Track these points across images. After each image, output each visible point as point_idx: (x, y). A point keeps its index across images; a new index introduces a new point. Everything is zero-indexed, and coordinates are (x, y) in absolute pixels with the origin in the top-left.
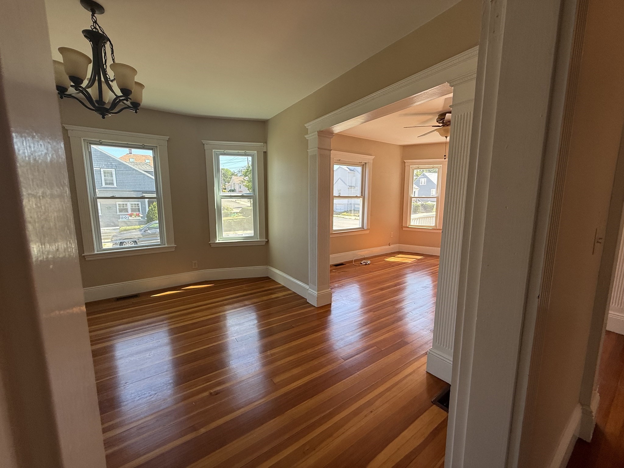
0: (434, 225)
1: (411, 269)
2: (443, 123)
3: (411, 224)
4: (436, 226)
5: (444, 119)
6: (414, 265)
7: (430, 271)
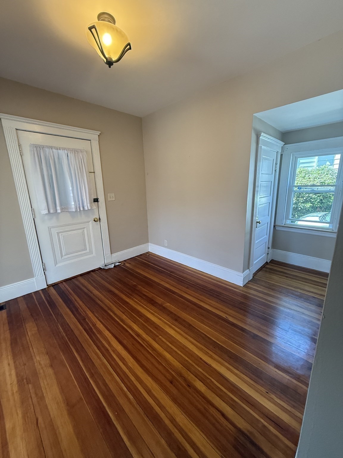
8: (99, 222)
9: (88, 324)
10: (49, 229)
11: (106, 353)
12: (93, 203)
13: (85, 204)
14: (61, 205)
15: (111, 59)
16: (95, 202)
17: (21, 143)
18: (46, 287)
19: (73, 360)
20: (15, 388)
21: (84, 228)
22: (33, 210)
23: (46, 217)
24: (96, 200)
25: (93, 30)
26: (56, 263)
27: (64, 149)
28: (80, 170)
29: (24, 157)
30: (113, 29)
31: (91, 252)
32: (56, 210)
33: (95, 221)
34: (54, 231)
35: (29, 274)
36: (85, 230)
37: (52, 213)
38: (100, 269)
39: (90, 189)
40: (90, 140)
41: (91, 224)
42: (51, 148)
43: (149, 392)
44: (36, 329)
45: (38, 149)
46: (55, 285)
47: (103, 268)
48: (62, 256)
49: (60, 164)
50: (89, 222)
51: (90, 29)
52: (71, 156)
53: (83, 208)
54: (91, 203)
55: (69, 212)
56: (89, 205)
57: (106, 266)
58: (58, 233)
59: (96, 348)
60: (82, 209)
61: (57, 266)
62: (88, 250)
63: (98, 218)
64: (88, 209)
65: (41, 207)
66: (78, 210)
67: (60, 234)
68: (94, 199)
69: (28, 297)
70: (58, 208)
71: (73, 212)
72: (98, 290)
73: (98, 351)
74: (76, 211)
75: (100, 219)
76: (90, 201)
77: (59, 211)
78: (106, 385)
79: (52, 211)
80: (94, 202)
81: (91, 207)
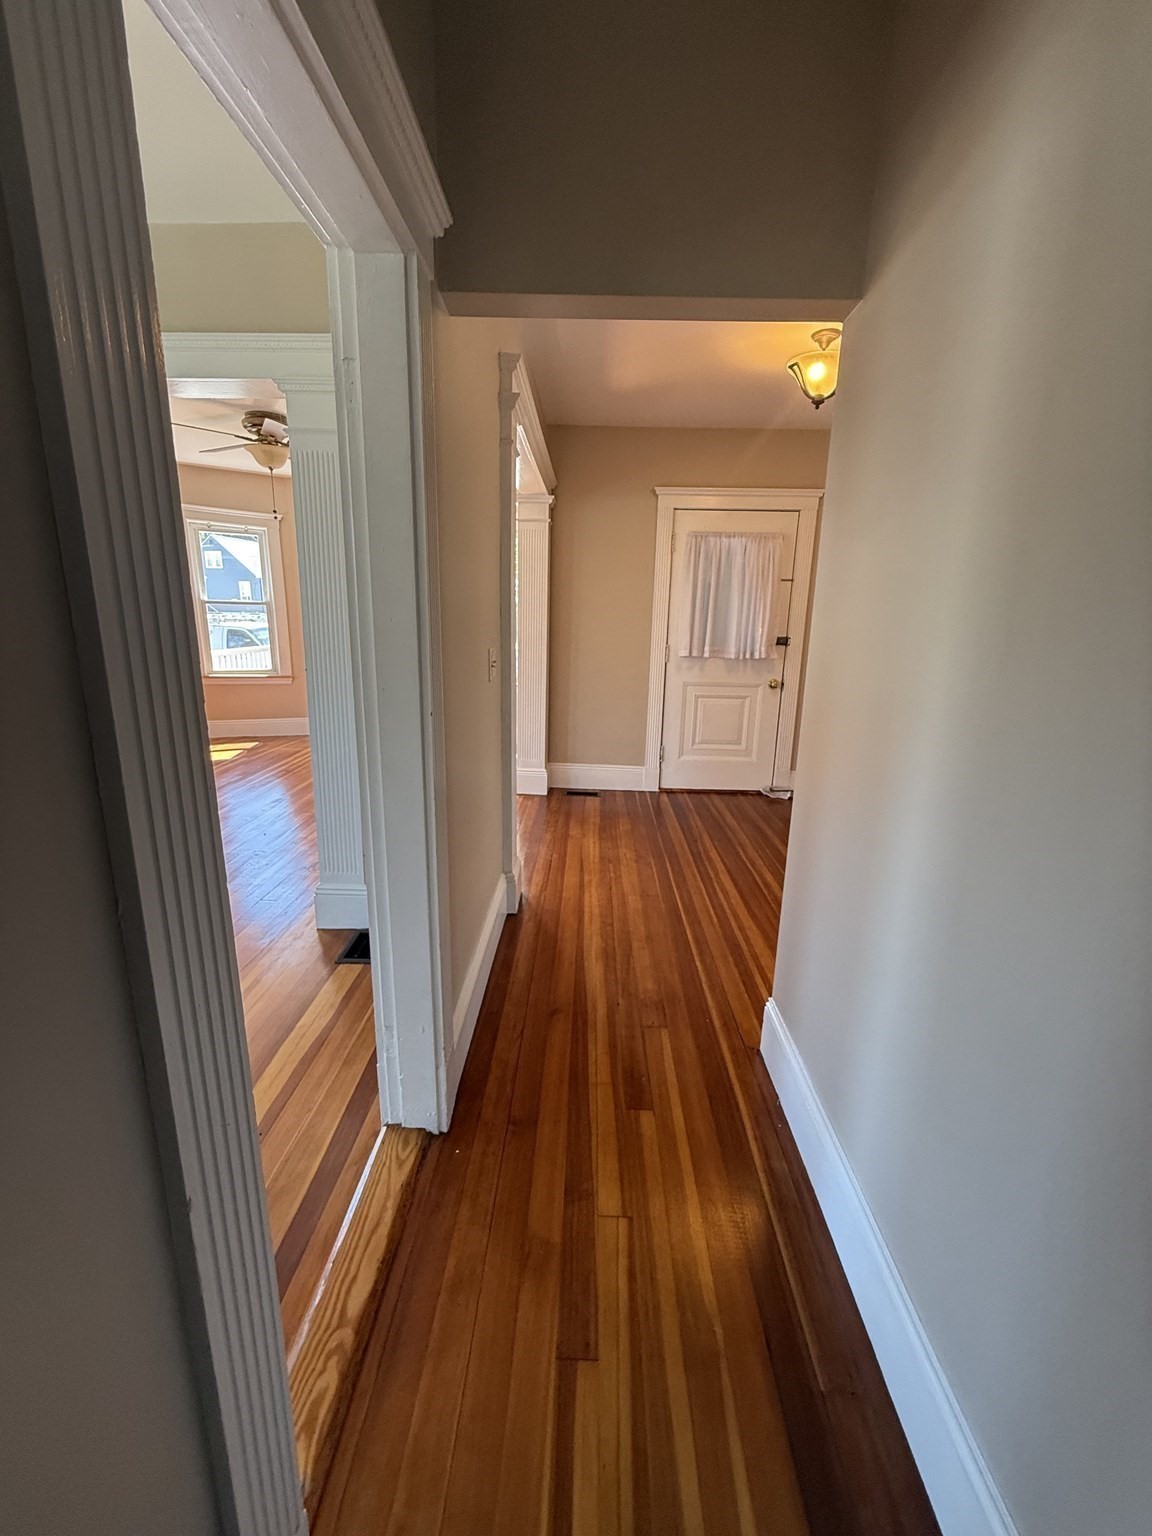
0: (270, 667)
1: (237, 773)
2: (258, 433)
3: (214, 669)
4: (275, 668)
5: (261, 425)
6: (242, 763)
7: (282, 768)
8: (779, 690)
9: (697, 847)
10: (685, 685)
11: (706, 879)
12: (774, 647)
13: (757, 647)
14: (712, 644)
15: (822, 396)
16: (781, 644)
17: (677, 531)
18: (657, 790)
19: (662, 869)
20: (597, 860)
21: (745, 698)
22: (668, 648)
23: (685, 664)
24: (783, 642)
25: (795, 367)
26: (681, 754)
27: (742, 535)
28: (763, 575)
29: (675, 555)
30: (826, 357)
31: (748, 752)
32: (703, 652)
33: (771, 686)
34: (692, 692)
35: (638, 759)
36: (747, 701)
37: (694, 658)
38: (759, 793)
39: (773, 616)
40: (799, 511)
41: (762, 691)
42: (719, 535)
43: (742, 929)
44: (630, 826)
45: (699, 539)
46: (670, 792)
47: (765, 793)
48: (693, 743)
49: (729, 565)
50: (758, 686)
51: (791, 367)
52: (752, 548)
53: (752, 654)
54: (769, 646)
55: (724, 659)
56: (763, 649)
57: (772, 790)
58: (697, 697)
59: (696, 870)
60: (748, 656)
61: (682, 758)
62: (743, 746)
63: (780, 680)
64: (760, 658)
65: (681, 646)
66: (741, 658)
67: (700, 700)
68: (779, 639)
69: (629, 794)
70: (707, 648)
71: (730, 659)
72: (735, 818)
73: (697, 875)
74: (737, 659)
75: (783, 684)
76: (768, 641)
77: (706, 655)
78: (691, 899)
79: (694, 654)
80: (777, 644)
81: (767, 652)
